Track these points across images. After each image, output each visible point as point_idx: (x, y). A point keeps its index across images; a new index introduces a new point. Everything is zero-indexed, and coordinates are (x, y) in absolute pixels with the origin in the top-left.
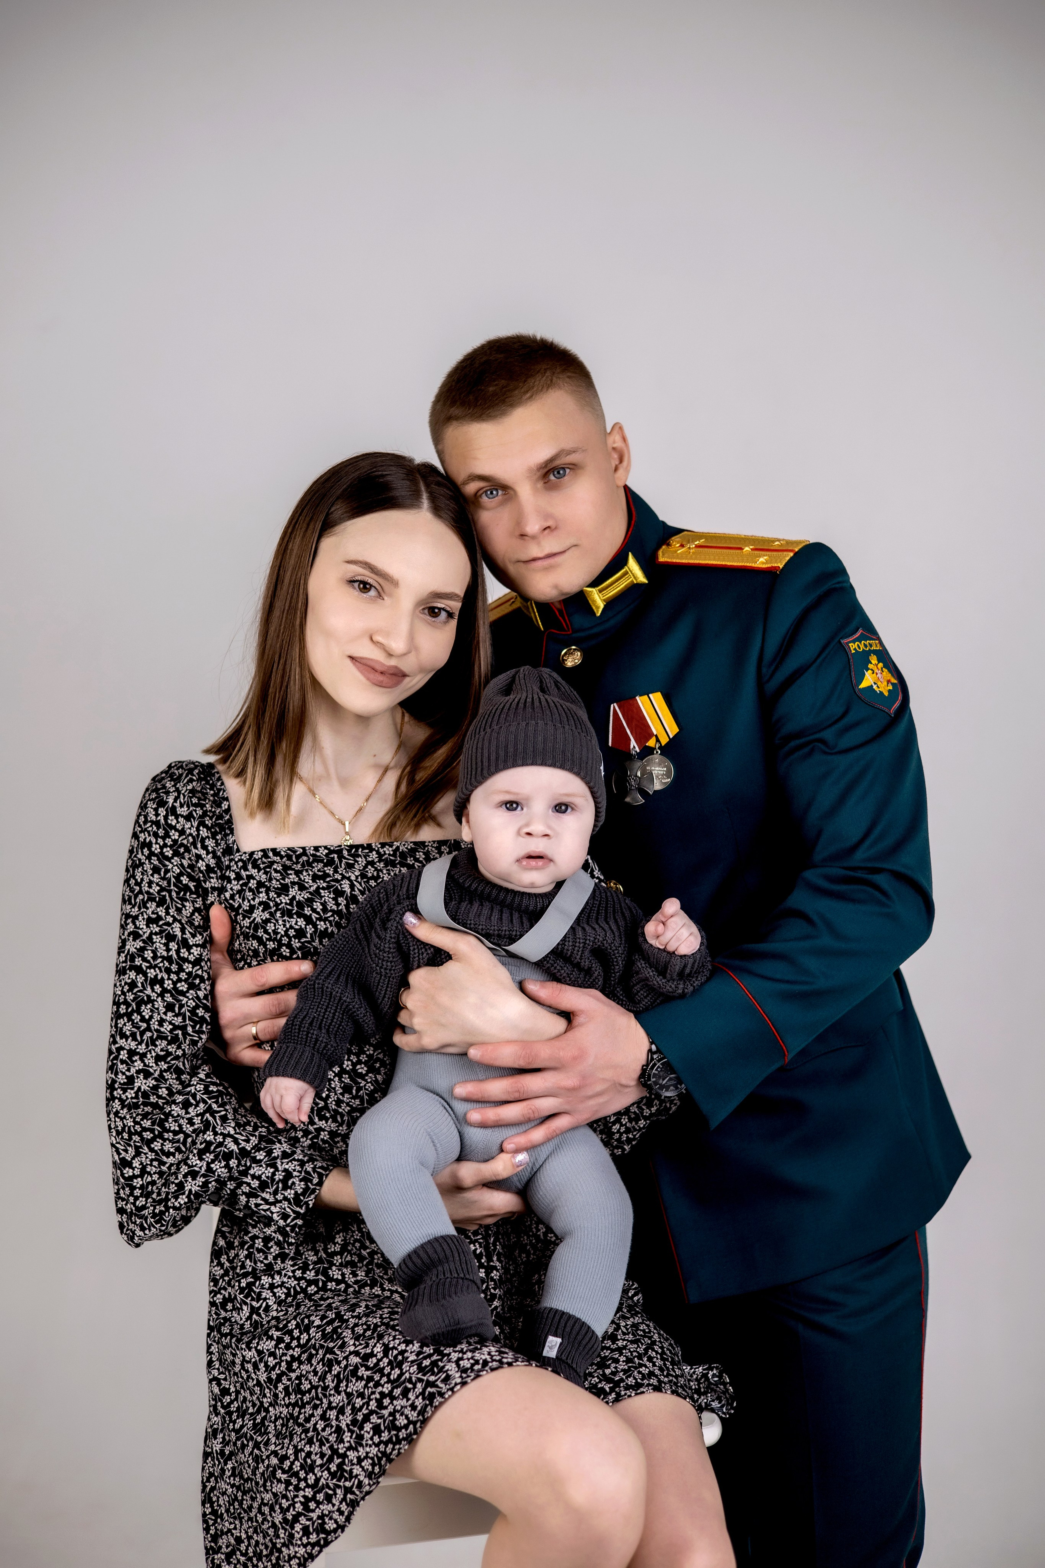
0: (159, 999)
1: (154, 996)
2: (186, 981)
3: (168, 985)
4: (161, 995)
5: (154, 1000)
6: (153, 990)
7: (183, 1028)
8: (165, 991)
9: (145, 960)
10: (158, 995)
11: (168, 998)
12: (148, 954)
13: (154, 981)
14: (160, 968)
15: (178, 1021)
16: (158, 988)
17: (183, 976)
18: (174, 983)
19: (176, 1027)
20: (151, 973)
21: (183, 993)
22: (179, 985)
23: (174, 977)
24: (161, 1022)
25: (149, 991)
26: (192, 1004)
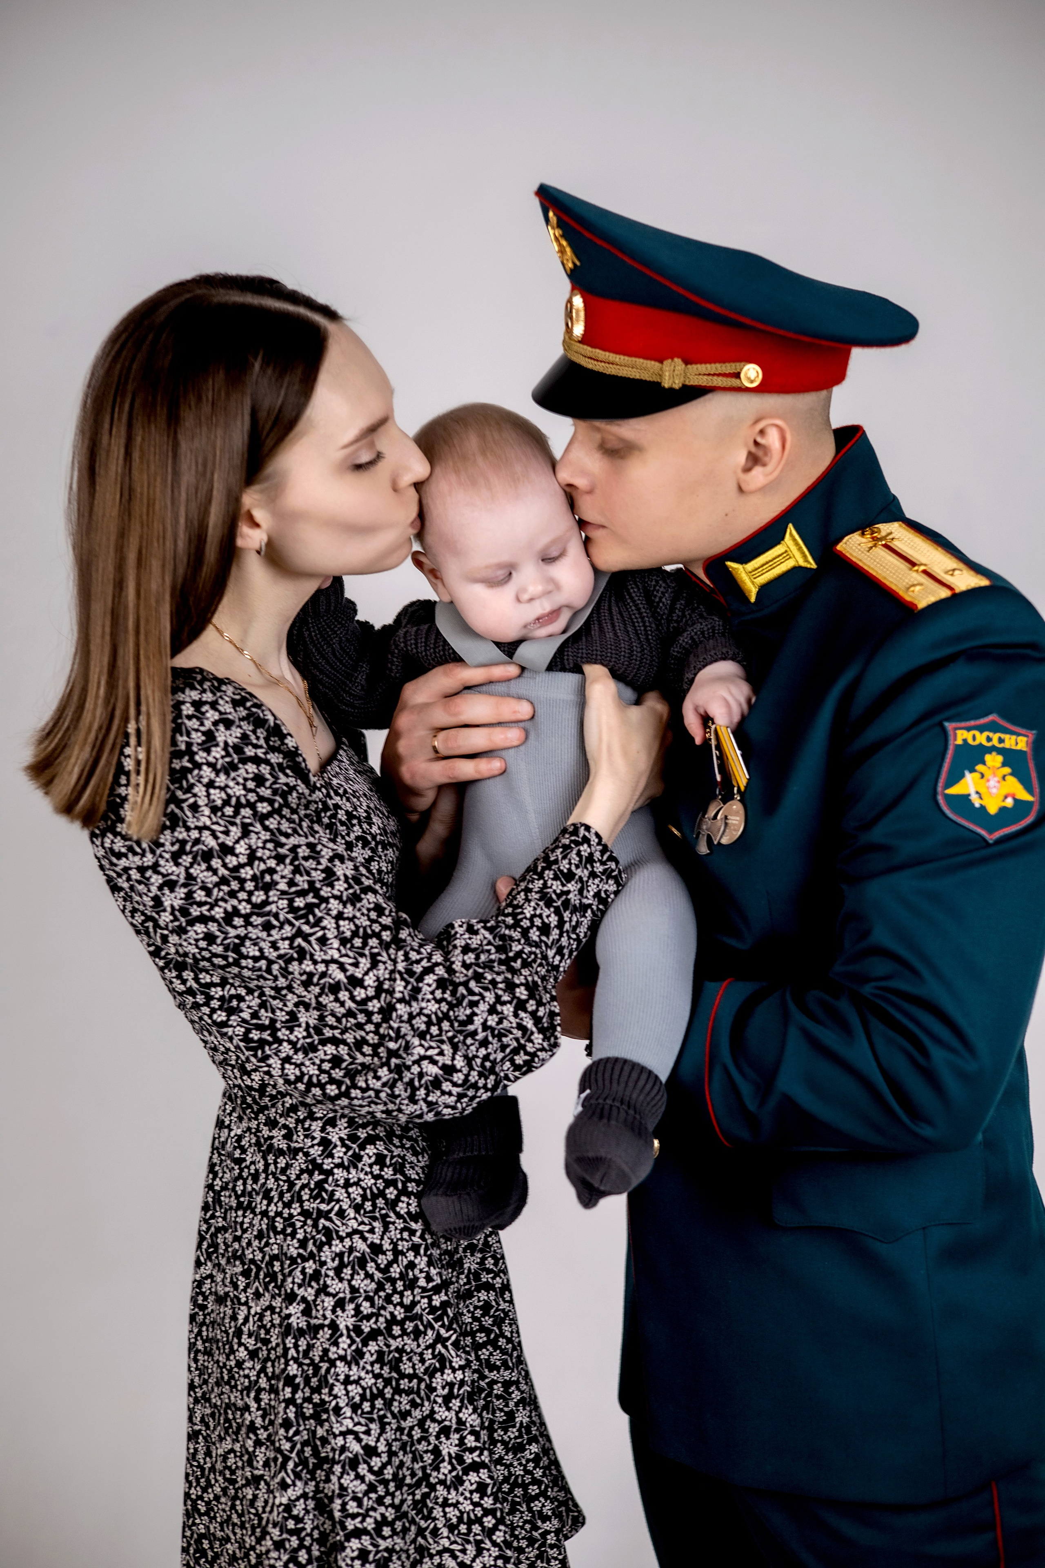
0: (250, 928)
1: (242, 932)
2: (257, 888)
3: (245, 908)
4: (248, 923)
5: (246, 935)
6: (235, 927)
7: (299, 933)
8: (247, 918)
9: (200, 904)
10: (245, 927)
11: (257, 920)
12: (200, 895)
13: (228, 918)
14: (223, 899)
15: (288, 931)
16: (238, 921)
17: (250, 886)
18: (249, 901)
19: (292, 939)
20: (218, 913)
21: (266, 903)
22: (254, 899)
23: (242, 895)
24: (274, 946)
25: (232, 932)
26: (283, 903)
